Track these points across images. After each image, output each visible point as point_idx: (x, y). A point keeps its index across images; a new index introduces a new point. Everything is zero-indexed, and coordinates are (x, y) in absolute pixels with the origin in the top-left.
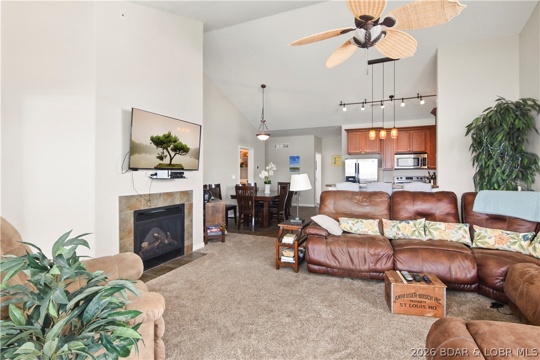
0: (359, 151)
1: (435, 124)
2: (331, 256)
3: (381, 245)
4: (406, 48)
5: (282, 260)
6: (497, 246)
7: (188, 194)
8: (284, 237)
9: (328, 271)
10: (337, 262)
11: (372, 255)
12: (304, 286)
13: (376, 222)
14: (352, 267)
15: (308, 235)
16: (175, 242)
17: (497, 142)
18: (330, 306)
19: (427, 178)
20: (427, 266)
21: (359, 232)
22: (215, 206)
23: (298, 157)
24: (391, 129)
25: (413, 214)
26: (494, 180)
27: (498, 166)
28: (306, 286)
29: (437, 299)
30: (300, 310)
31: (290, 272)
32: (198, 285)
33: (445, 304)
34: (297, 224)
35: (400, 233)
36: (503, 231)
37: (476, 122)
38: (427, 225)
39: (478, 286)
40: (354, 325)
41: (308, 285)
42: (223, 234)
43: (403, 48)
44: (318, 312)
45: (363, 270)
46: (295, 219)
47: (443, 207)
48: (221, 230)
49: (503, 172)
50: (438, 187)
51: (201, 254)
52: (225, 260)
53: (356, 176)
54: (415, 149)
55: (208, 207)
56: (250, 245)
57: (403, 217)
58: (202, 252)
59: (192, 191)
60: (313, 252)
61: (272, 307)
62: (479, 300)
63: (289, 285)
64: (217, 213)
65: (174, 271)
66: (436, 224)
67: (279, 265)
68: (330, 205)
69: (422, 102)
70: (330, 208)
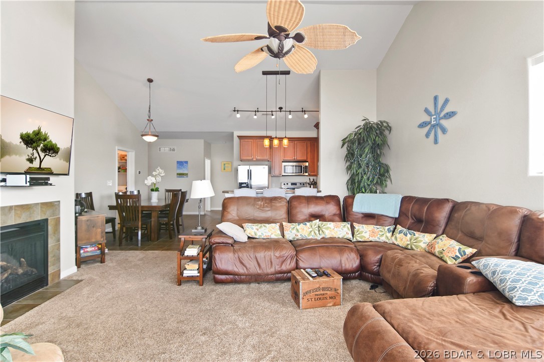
0: (251, 158)
1: (317, 137)
2: (238, 264)
3: (285, 248)
4: (308, 65)
5: (184, 275)
6: (371, 239)
7: (53, 206)
8: (187, 249)
9: (236, 279)
10: (245, 268)
11: (278, 258)
12: (213, 299)
13: (277, 226)
14: (259, 272)
15: (214, 244)
16: (34, 270)
17: (365, 154)
18: (244, 314)
19: (308, 184)
20: (323, 261)
21: (263, 237)
22: (91, 220)
23: (186, 162)
24: (283, 138)
25: (308, 216)
26: (362, 185)
27: (365, 173)
28: (215, 299)
29: (336, 290)
30: (215, 325)
31: (194, 287)
32: (78, 321)
33: (342, 293)
34: (201, 234)
35: (299, 234)
36: (375, 226)
37: (350, 137)
38: (320, 225)
39: (360, 273)
40: (271, 328)
41: (217, 297)
42: (103, 253)
43: (305, 65)
44: (234, 323)
45: (270, 273)
46: (196, 229)
47: (330, 209)
48: (99, 249)
49: (368, 179)
50: (320, 191)
51: (74, 282)
52: (111, 284)
53: (249, 183)
54: (299, 158)
55: (82, 221)
56: (139, 262)
57: (299, 219)
58: (75, 278)
59: (59, 201)
60: (221, 261)
61: (183, 328)
62: (361, 285)
63: (196, 300)
64: (95, 229)
65: (36, 308)
66: (327, 224)
67: (181, 280)
68: (233, 211)
69: (306, 116)
70: (234, 215)
